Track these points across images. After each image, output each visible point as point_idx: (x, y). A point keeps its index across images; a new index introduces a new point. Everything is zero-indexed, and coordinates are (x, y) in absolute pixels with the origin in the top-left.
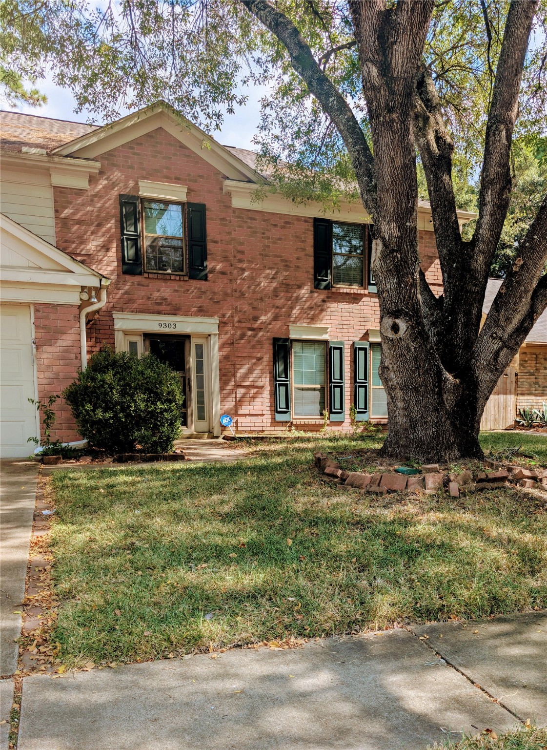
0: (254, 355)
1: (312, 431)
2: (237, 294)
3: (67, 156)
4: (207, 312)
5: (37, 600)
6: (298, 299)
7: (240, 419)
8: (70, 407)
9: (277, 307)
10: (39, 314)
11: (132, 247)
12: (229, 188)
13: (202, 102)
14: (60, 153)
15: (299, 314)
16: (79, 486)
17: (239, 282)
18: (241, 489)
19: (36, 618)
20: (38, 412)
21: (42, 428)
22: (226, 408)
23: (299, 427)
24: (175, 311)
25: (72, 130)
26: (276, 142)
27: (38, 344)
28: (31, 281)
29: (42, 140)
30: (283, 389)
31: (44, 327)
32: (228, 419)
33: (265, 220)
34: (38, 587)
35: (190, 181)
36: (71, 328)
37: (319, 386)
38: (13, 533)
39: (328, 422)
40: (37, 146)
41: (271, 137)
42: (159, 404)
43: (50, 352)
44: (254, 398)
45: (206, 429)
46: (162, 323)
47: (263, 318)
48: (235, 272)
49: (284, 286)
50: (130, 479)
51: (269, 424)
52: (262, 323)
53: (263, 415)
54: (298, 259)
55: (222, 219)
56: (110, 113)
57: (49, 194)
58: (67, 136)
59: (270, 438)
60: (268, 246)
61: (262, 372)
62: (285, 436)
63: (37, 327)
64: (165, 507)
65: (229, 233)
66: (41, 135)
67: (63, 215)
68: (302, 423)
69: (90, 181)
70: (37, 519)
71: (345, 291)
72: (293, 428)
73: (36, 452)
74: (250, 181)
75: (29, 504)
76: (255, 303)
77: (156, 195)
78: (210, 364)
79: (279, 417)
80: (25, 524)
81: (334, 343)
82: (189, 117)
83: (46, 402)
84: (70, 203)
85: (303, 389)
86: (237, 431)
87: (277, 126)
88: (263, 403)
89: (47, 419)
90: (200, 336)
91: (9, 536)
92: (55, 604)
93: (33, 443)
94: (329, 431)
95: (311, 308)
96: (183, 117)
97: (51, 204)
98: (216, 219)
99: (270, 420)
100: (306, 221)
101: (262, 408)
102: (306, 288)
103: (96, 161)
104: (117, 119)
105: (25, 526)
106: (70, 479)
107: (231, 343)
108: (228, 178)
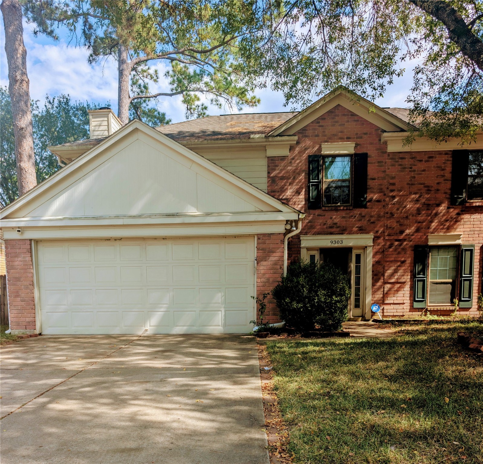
0: (399, 259)
1: (443, 315)
2: (389, 215)
3: (277, 136)
4: (365, 230)
5: (273, 424)
6: (436, 214)
7: (386, 307)
8: (275, 301)
9: (419, 222)
10: (260, 241)
11: (315, 190)
12: (386, 139)
13: (370, 80)
14: (273, 135)
15: (437, 226)
16: (284, 352)
17: (390, 206)
18: (400, 358)
19: (275, 435)
20: (256, 304)
21: (258, 315)
22: (375, 299)
23: (432, 312)
24: (342, 231)
25: (278, 118)
26: (425, 98)
27: (258, 260)
28: (257, 220)
29: (261, 128)
30: (420, 284)
31: (263, 249)
32: (377, 307)
33: (412, 158)
34: (271, 415)
35: (357, 138)
36: (278, 248)
37: (451, 280)
38: (250, 380)
39: (458, 308)
40: (259, 132)
41: (421, 94)
42: (334, 297)
43: (265, 265)
44: (397, 291)
45: (360, 315)
46: (333, 240)
47: (407, 231)
48: (387, 199)
49: (426, 206)
50: (317, 348)
51: (408, 310)
52: (407, 235)
53: (403, 304)
54: (438, 183)
55: (379, 162)
56: (306, 102)
57: (265, 162)
58: (276, 123)
59: (410, 321)
60: (414, 177)
61: (405, 271)
62: (421, 319)
63: (258, 249)
64: (345, 369)
65: (385, 171)
66: (260, 125)
67: (272, 175)
68: (435, 309)
69: (290, 150)
70: (262, 373)
71: (478, 204)
72: (429, 313)
73: (254, 330)
74: (402, 130)
75: (255, 362)
76: (402, 221)
77: (333, 152)
78: (365, 267)
79: (416, 305)
80: (256, 375)
81: (465, 246)
82: (359, 93)
83: (261, 297)
84: (277, 166)
85: (437, 283)
86: (383, 316)
87: (426, 86)
88: (404, 295)
89: (261, 309)
90: (358, 248)
91: (248, 382)
92: (284, 427)
93: (252, 324)
94: (458, 315)
95: (446, 221)
96: (355, 94)
97: (265, 169)
98: (375, 163)
99: (409, 307)
100: (446, 154)
101: (404, 298)
102: (443, 205)
103: (295, 136)
104: (309, 105)
105: (256, 376)
106: (278, 348)
107: (382, 252)
108: (385, 131)
